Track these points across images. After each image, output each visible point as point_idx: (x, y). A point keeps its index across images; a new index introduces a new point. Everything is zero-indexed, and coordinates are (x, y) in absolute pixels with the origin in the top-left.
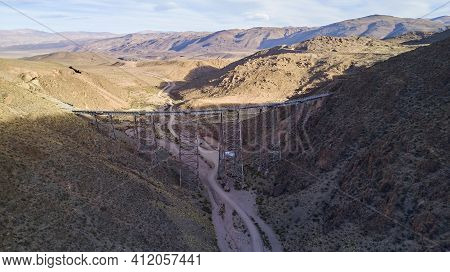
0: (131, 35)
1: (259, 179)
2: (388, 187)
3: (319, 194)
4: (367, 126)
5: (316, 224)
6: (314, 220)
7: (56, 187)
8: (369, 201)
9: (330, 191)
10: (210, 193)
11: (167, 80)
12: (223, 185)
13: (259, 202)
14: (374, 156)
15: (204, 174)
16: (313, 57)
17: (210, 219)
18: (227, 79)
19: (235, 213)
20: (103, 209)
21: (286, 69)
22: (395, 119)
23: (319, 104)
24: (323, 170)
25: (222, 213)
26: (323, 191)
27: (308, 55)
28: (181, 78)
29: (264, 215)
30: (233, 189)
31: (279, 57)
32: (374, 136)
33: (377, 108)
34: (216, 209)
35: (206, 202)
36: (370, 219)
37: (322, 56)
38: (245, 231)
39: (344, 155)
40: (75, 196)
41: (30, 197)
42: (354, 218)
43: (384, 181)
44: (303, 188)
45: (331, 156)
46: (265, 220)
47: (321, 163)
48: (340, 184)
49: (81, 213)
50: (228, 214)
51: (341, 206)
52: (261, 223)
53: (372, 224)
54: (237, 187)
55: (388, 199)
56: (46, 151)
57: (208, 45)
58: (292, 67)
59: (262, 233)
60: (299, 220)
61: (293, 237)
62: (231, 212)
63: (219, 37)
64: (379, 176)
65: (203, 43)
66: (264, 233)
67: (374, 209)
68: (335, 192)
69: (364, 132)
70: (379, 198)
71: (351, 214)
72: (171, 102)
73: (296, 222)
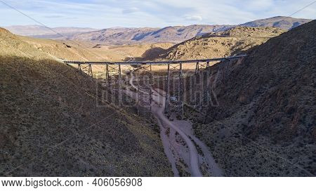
0: (105, 30)
1: (194, 113)
2: (292, 110)
3: (240, 119)
4: (276, 72)
5: (237, 139)
6: (236, 137)
7: (50, 97)
8: (278, 120)
9: (247, 117)
10: (159, 121)
11: (129, 56)
12: (168, 117)
13: (195, 127)
14: (282, 91)
15: (155, 110)
16: (234, 40)
17: (159, 136)
18: (172, 54)
19: (177, 133)
20: (83, 116)
21: (214, 47)
22: (297, 66)
23: (239, 62)
24: (242, 104)
25: (167, 133)
26: (242, 117)
27: (230, 38)
28: (140, 55)
29: (198, 135)
30: (175, 119)
31: (209, 39)
32: (281, 79)
33: (283, 60)
34: (163, 130)
35: (156, 126)
36: (279, 132)
37: (240, 39)
38: (184, 145)
39: (258, 93)
40: (63, 105)
41: (32, 99)
42: (266, 133)
43: (289, 106)
44: (227, 116)
45: (249, 94)
46: (199, 138)
47: (241, 99)
48: (256, 112)
49: (68, 116)
50: (172, 134)
51: (256, 126)
52: (196, 140)
53: (280, 136)
54: (179, 118)
55: (293, 118)
56: (45, 76)
57: (159, 36)
58: (219, 46)
59: (197, 146)
60: (224, 137)
61: (220, 148)
62: (175, 132)
63: (166, 31)
64: (286, 103)
65: (155, 35)
66: (198, 146)
67: (282, 125)
68: (251, 118)
69: (273, 76)
70: (286, 118)
71: (264, 131)
72: (132, 69)
73: (222, 138)
